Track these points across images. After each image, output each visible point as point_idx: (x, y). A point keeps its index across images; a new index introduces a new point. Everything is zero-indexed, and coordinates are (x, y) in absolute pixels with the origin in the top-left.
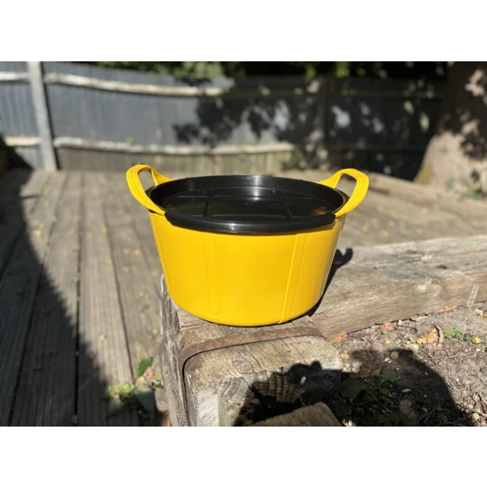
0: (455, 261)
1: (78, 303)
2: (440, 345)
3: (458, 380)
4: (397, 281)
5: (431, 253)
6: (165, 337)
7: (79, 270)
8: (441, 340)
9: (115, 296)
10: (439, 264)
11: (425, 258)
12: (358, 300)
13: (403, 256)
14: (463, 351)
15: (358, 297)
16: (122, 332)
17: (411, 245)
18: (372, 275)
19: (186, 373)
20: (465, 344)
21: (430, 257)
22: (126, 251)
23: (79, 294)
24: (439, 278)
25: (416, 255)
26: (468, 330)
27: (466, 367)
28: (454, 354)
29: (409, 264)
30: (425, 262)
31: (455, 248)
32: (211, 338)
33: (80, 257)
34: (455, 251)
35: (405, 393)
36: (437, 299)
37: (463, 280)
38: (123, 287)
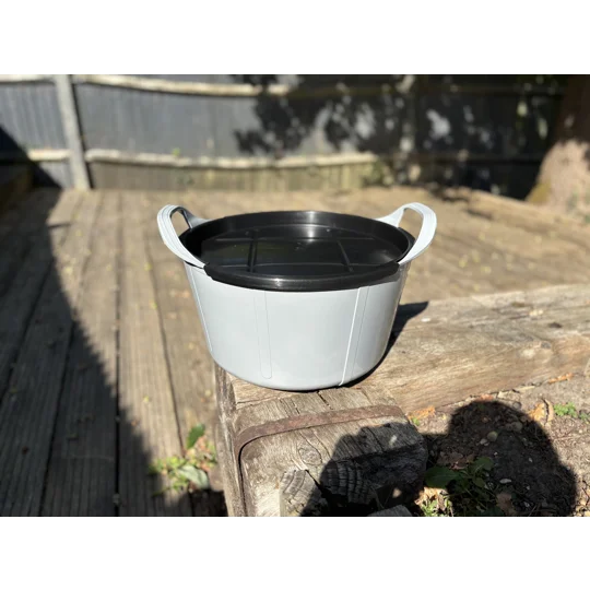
0: (572, 317)
1: (118, 358)
2: (548, 425)
4: (498, 344)
5: (541, 306)
6: (219, 406)
7: (118, 316)
8: (551, 417)
9: (160, 349)
10: (552, 321)
11: (534, 314)
12: (448, 369)
13: (508, 310)
14: (577, 432)
15: (448, 365)
16: (169, 394)
17: (516, 295)
18: (468, 336)
19: (243, 461)
20: (579, 423)
21: (541, 312)
22: (173, 293)
23: (118, 347)
24: (551, 341)
25: (524, 309)
26: (584, 405)
27: (579, 452)
28: (566, 435)
29: (514, 321)
30: (534, 319)
31: (572, 299)
32: (272, 418)
33: (119, 300)
34: (573, 304)
35: (504, 484)
36: (547, 366)
37: (580, 343)
38: (170, 337)
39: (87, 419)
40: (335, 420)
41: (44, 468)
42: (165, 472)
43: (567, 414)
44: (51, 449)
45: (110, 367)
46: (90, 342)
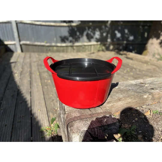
0: (156, 86)
1: (31, 99)
2: (151, 116)
3: (157, 128)
4: (137, 94)
5: (148, 83)
6: (60, 112)
7: (31, 88)
8: (152, 114)
9: (43, 97)
10: (151, 88)
11: (146, 86)
12: (124, 101)
13: (139, 85)
14: (159, 118)
16: (45, 109)
17: (141, 81)
18: (129, 92)
19: (68, 128)
20: (159, 115)
22: (46, 81)
23: (31, 96)
24: (151, 93)
25: (143, 84)
26: (161, 110)
27: (160, 124)
28: (156, 119)
29: (141, 88)
31: (156, 81)
32: (76, 116)
33: (31, 83)
34: (156, 83)
35: (140, 133)
36: (150, 100)
37: (159, 93)
38: (45, 93)
39: (23, 116)
40: (94, 116)
41: (11, 130)
42: (45, 131)
43: (156, 113)
44: (13, 125)
45: (29, 102)
46: (23, 95)
